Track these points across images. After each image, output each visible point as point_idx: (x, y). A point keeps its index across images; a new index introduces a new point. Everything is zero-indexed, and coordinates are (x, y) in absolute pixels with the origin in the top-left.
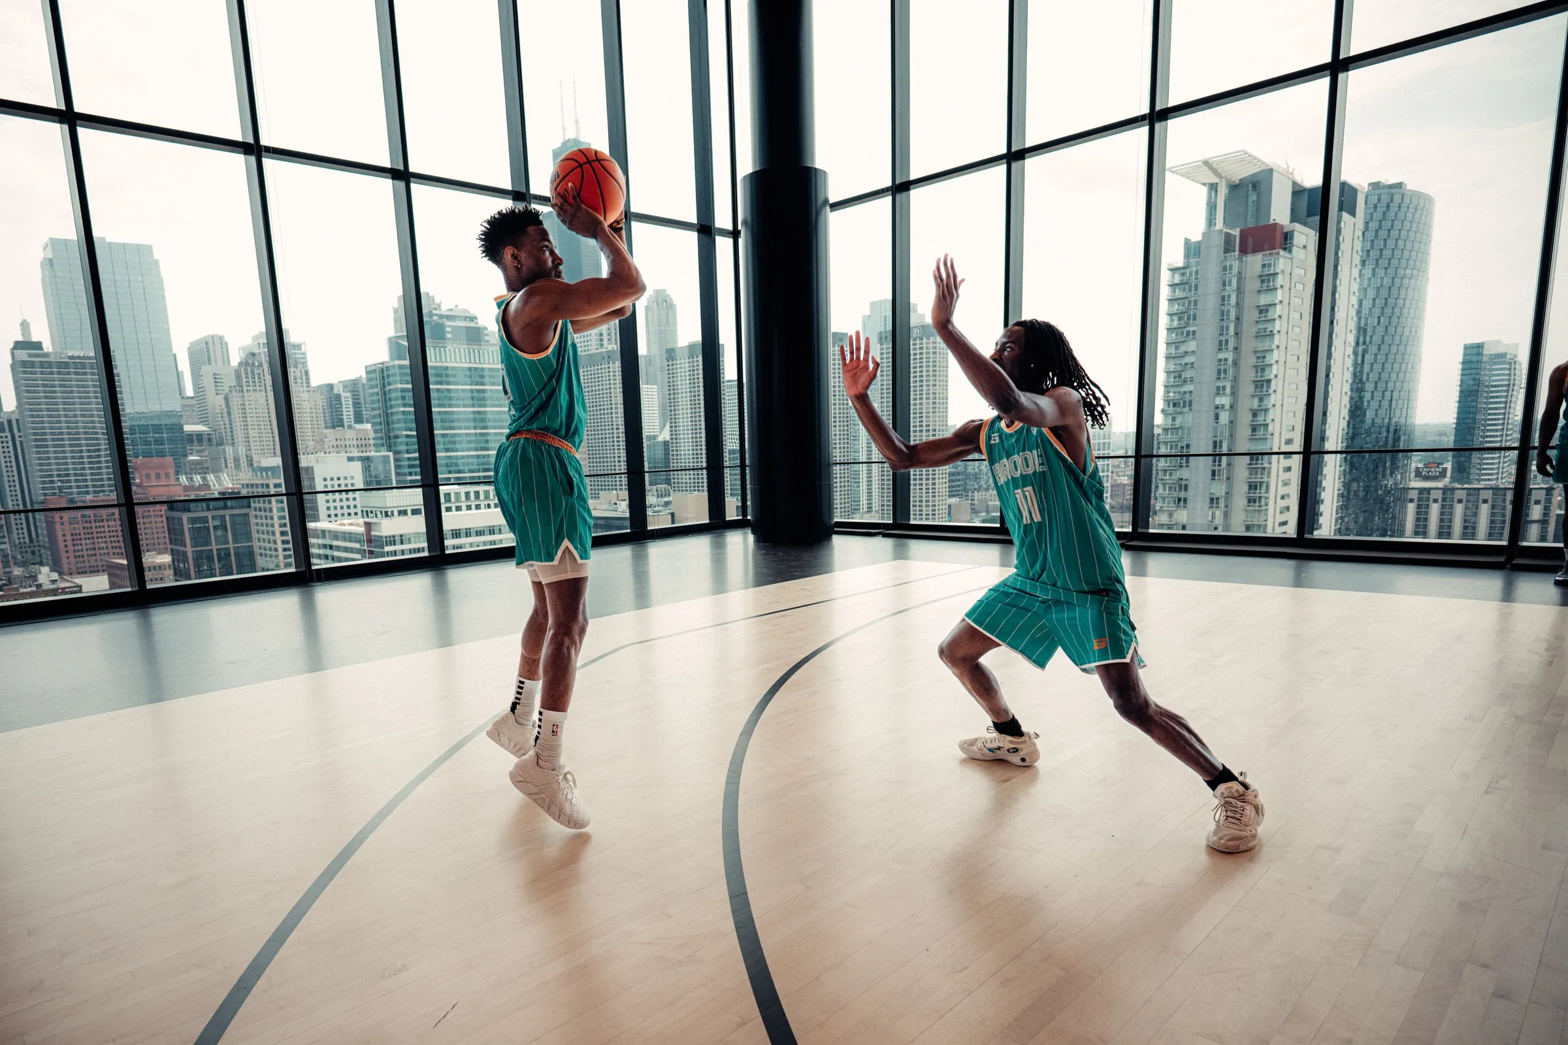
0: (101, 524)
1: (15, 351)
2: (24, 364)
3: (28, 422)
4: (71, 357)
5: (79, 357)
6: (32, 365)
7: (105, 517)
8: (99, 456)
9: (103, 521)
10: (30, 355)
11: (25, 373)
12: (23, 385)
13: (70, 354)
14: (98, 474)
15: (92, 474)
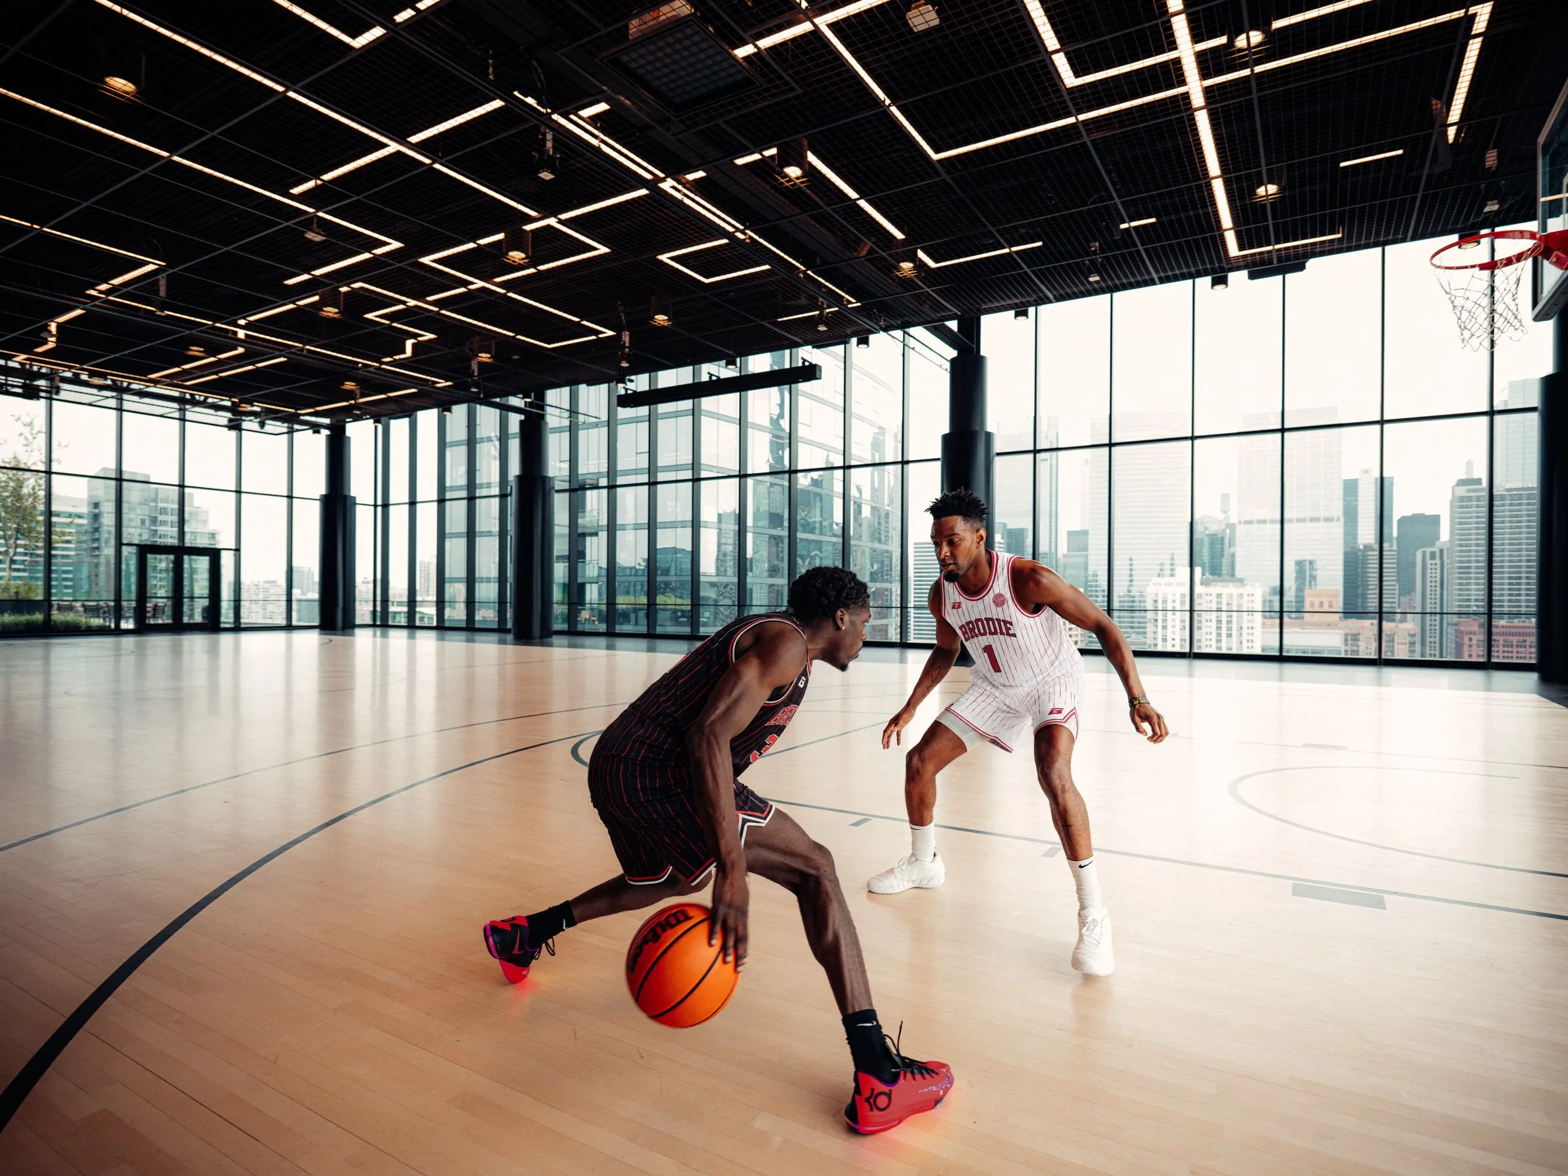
0: (1510, 649)
1: (1456, 488)
2: (1462, 499)
3: (1457, 551)
4: (1508, 490)
5: (1517, 489)
6: (1470, 499)
7: (1515, 643)
8: (1519, 584)
9: (1512, 646)
10: (1469, 491)
11: (1461, 507)
12: (1456, 518)
13: (1508, 486)
14: (1517, 601)
15: (1510, 601)
